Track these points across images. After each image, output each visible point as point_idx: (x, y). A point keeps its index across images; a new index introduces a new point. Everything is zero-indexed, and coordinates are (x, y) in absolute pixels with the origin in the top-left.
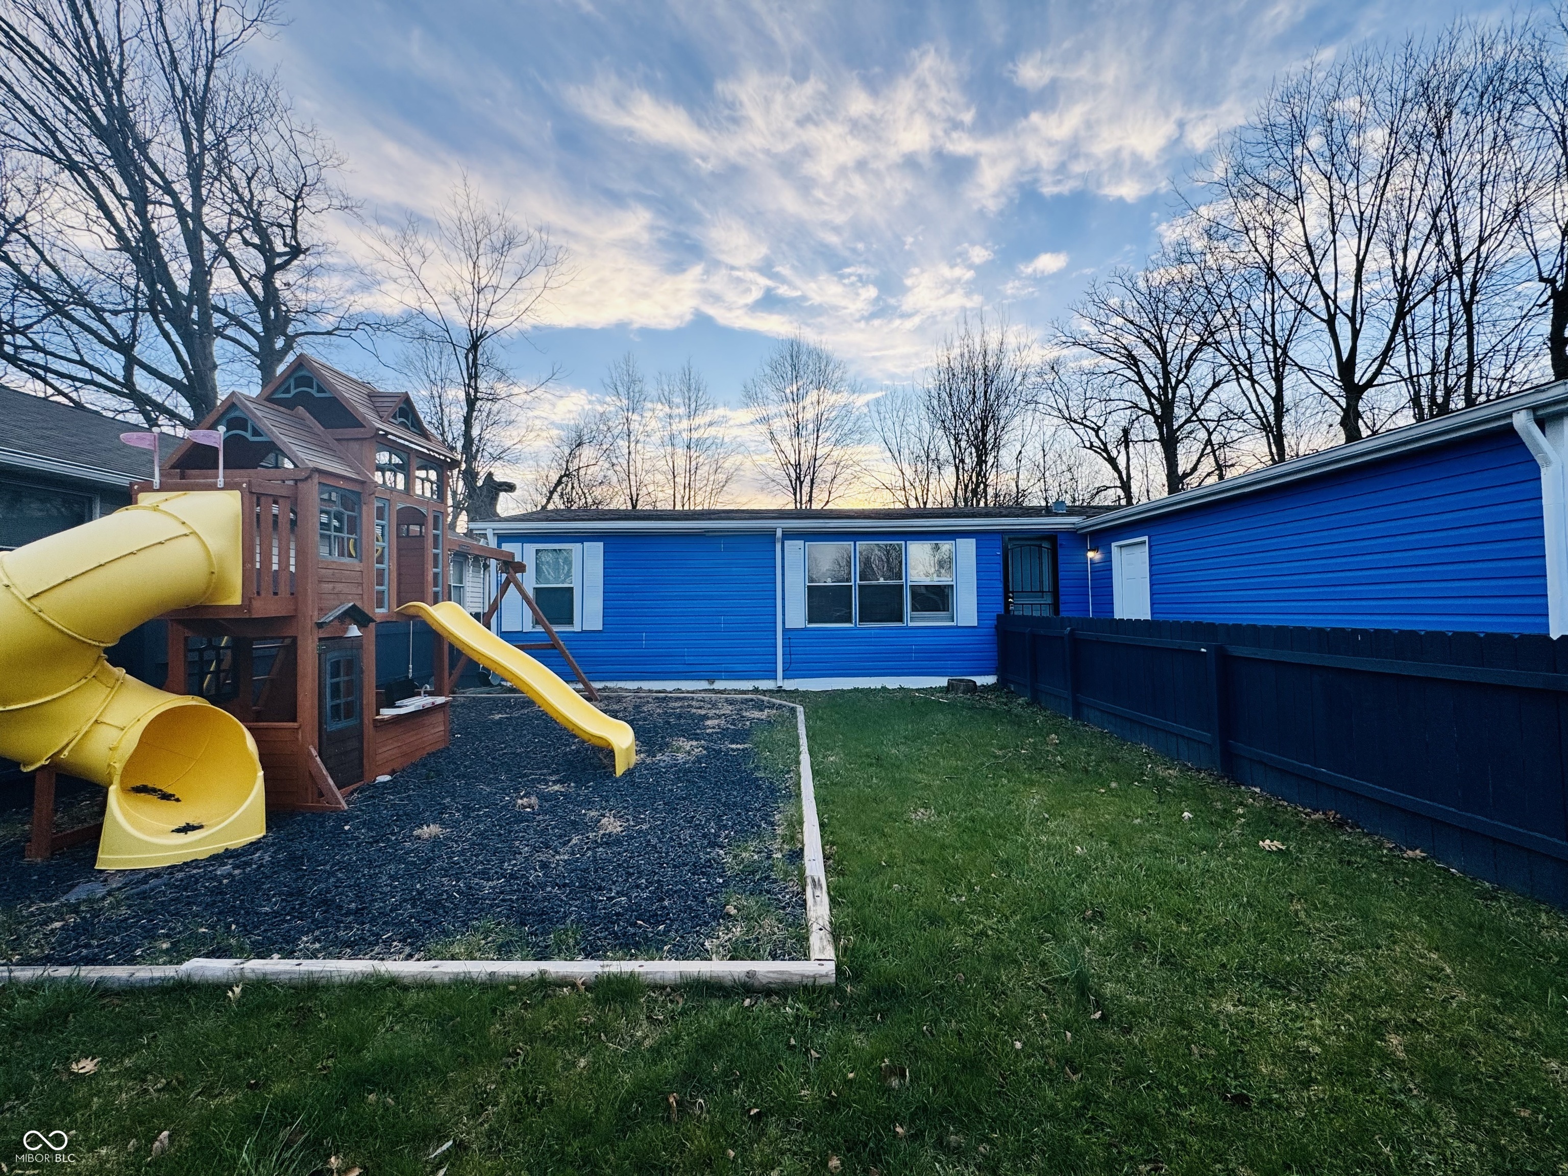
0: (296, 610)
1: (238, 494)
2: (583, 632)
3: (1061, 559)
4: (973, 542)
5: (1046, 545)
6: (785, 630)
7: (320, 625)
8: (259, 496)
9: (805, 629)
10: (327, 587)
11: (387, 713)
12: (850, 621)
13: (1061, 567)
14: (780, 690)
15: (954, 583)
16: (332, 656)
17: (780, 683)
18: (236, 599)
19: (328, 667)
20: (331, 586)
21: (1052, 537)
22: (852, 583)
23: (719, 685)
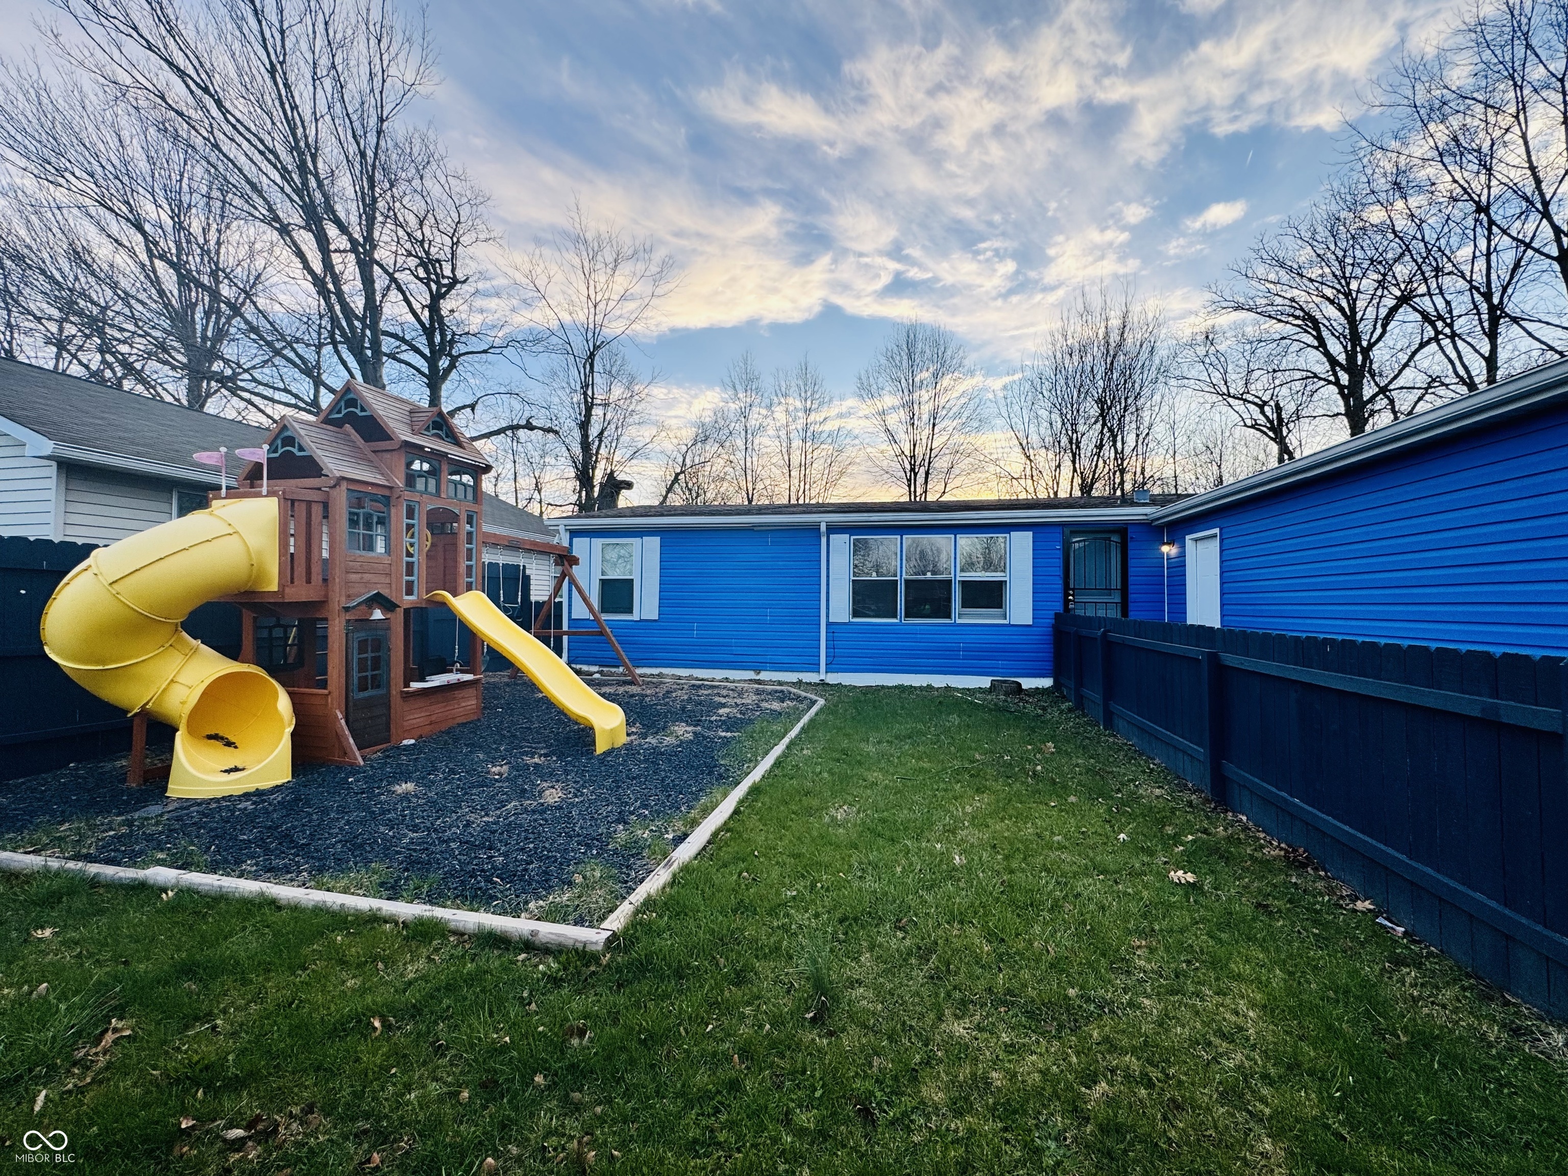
0: (326, 596)
1: (276, 499)
2: (641, 621)
3: (1131, 553)
4: (1030, 534)
5: (1115, 538)
6: (829, 624)
7: (347, 609)
8: (293, 502)
9: (849, 623)
10: (353, 577)
11: (415, 685)
12: (894, 616)
13: (1131, 562)
14: (823, 684)
15: (1007, 579)
16: (362, 635)
17: (822, 677)
18: (274, 587)
19: (356, 645)
20: (358, 576)
21: (1122, 529)
22: (898, 578)
23: (764, 676)
